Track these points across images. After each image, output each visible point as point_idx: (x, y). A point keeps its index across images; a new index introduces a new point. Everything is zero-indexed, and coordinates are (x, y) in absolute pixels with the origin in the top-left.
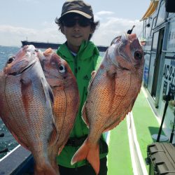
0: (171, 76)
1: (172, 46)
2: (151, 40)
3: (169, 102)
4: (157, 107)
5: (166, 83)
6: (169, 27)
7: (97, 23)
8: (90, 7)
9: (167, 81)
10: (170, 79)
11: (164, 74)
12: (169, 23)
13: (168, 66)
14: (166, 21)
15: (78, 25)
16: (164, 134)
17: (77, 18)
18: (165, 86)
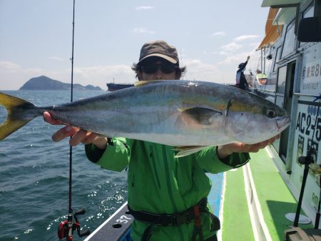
0: (310, 129)
1: (309, 86)
2: (275, 76)
3: (310, 166)
4: (289, 173)
5: (302, 138)
6: (302, 60)
7: (183, 69)
8: (174, 50)
9: (304, 135)
10: (308, 133)
11: (298, 125)
12: (302, 55)
13: (304, 115)
14: (298, 52)
15: (160, 71)
16: (304, 214)
17: (159, 63)
18: (301, 142)
